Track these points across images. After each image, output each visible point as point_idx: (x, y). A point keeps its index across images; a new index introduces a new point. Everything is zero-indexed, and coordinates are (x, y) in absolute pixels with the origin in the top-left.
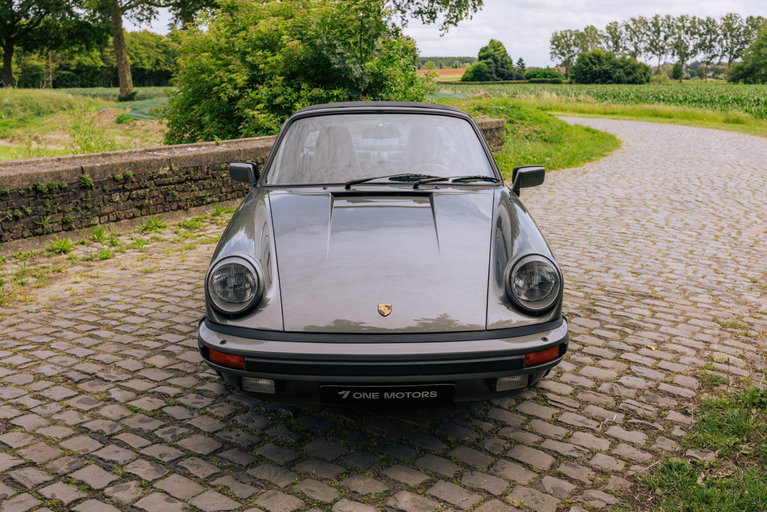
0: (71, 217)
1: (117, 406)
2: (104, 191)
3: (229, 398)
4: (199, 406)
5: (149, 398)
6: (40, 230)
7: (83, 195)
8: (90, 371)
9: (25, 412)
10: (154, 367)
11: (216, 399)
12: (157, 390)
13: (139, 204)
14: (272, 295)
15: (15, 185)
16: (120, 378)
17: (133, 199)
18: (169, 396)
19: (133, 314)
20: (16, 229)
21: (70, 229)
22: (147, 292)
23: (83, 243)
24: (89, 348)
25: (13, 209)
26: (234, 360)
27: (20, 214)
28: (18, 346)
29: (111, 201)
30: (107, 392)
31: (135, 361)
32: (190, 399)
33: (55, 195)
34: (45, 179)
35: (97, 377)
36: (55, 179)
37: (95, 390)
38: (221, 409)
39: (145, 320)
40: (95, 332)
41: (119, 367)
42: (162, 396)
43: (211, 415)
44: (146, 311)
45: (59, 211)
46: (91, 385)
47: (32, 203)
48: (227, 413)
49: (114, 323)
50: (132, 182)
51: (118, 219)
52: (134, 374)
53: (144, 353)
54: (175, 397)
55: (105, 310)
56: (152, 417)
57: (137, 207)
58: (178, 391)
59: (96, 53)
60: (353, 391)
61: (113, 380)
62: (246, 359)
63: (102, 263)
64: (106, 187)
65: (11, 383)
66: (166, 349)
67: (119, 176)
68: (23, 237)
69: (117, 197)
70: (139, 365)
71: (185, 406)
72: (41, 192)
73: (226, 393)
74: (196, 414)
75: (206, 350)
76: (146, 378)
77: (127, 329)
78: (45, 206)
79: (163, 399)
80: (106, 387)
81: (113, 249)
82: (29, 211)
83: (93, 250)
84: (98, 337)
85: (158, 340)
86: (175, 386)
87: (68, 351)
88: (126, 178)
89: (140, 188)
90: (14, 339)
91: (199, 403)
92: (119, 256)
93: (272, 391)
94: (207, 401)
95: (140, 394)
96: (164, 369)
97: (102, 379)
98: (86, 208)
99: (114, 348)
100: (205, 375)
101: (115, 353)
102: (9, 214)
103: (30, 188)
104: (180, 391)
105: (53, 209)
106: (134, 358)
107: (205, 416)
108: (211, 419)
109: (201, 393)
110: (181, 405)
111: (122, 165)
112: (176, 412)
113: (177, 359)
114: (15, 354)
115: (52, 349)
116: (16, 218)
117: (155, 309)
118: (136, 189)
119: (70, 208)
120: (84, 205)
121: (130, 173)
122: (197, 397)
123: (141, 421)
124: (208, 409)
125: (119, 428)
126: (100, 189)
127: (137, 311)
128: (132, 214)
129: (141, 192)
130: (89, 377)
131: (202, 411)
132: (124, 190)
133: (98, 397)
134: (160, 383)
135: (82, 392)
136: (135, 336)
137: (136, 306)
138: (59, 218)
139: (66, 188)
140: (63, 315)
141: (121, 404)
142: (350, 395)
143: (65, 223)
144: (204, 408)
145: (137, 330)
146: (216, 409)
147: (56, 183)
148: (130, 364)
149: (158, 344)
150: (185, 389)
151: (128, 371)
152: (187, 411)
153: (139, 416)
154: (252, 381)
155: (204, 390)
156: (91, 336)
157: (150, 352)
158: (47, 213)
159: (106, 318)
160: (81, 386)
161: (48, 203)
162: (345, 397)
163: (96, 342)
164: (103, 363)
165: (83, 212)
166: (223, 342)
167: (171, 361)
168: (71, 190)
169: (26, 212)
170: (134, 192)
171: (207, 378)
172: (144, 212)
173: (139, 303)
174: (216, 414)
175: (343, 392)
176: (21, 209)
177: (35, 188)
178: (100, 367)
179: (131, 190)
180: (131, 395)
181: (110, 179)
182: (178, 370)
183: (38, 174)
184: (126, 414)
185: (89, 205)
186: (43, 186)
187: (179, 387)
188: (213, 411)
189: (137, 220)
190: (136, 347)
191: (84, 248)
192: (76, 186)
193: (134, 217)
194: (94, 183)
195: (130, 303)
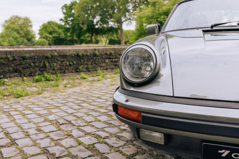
0: (90, 66)
1: (72, 139)
2: (102, 58)
3: (135, 142)
4: (116, 146)
5: (90, 137)
6: (78, 70)
7: (95, 58)
8: (69, 120)
9: (27, 136)
10: (100, 121)
11: (127, 142)
12: (97, 133)
13: (115, 64)
14: (165, 72)
15: (71, 53)
16: (81, 124)
17: (113, 62)
18: (101, 137)
19: (101, 98)
20: (70, 69)
21: (89, 71)
22: (109, 91)
23: (93, 76)
24: (75, 110)
25: (69, 61)
26: (134, 115)
27: (71, 63)
28: (48, 107)
29: (105, 62)
30: (71, 131)
31: (92, 117)
32: (112, 141)
33: (85, 58)
34: (81, 52)
35: (71, 123)
36: (85, 52)
37: (66, 129)
38: (128, 149)
39: (104, 101)
40: (81, 104)
41: (83, 119)
42: (98, 137)
43: (121, 152)
44: (106, 98)
45: (86, 64)
46: (66, 127)
47: (76, 60)
48: (131, 153)
49: (91, 101)
50: (113, 56)
51: (107, 69)
52: (89, 123)
53: (98, 114)
54: (104, 138)
55: (90, 96)
56: (87, 149)
57: (114, 65)
58: (107, 135)
59: (115, 35)
60: (232, 151)
61: (77, 125)
62: (143, 114)
63: (97, 82)
64: (103, 57)
65: (32, 121)
66: (109, 113)
67: (108, 53)
68: (72, 72)
69: (107, 61)
70: (93, 119)
71: (108, 145)
72: (80, 56)
73: (133, 139)
74: (113, 151)
75: (116, 107)
76: (94, 126)
77: (95, 104)
78: (81, 61)
79: (97, 138)
80: (72, 128)
81: (103, 78)
82: (75, 63)
83: (96, 79)
84: (81, 106)
85: (107, 109)
86: (107, 132)
87: (65, 111)
88: (111, 54)
89: (116, 58)
90: (49, 104)
91: (116, 144)
92: (104, 80)
93: (162, 142)
94: (122, 143)
95: (87, 134)
96: (105, 122)
97: (73, 124)
98: (96, 64)
99: (86, 111)
100: (124, 128)
101: (85, 113)
102: (68, 64)
103: (76, 54)
104: (108, 135)
105: (84, 63)
106: (92, 116)
107: (118, 153)
108: (121, 155)
109: (119, 138)
110: (106, 143)
111: (110, 49)
112: (102, 148)
113: (113, 119)
114: (45, 109)
115: (60, 109)
116: (70, 65)
117: (110, 97)
118: (114, 58)
119: (90, 63)
120: (95, 62)
121: (112, 52)
122: (116, 140)
123: (80, 151)
124: (120, 148)
125: (66, 153)
126: (101, 57)
127: (102, 97)
128: (112, 68)
129: (116, 60)
130: (68, 122)
131: (117, 149)
132: (110, 58)
133: (65, 133)
134: (99, 129)
135: (60, 130)
136: (97, 107)
137: (103, 96)
138: (86, 66)
139: (89, 56)
140: (73, 97)
141: (74, 138)
142: (229, 155)
143: (87, 68)
144: (119, 147)
145: (100, 104)
146: (125, 149)
147: (85, 53)
148: (89, 119)
149: (106, 111)
150: (111, 134)
151: (86, 122)
152: (108, 148)
153: (81, 147)
154: (147, 132)
155: (122, 136)
156: (79, 105)
157: (101, 114)
158: (82, 64)
159: (89, 99)
160: (61, 127)
161: (82, 60)
162: (224, 155)
163: (80, 107)
164: (78, 117)
165: (95, 65)
166: (127, 101)
167: (109, 119)
168: (90, 57)
169: (74, 63)
170: (114, 59)
171: (125, 130)
172: (117, 67)
173: (105, 95)
174: (125, 152)
175: (223, 151)
176: (72, 62)
177: (78, 55)
178: (75, 118)
179: (112, 59)
180: (82, 134)
181: (105, 54)
182: (111, 124)
183: (79, 50)
184: (74, 145)
185: (97, 63)
186: (80, 54)
187: (108, 132)
188: (123, 150)
189: (114, 70)
190: (96, 111)
191: (93, 78)
192: (92, 55)
193: (113, 69)
194: (99, 55)
195: (101, 95)
